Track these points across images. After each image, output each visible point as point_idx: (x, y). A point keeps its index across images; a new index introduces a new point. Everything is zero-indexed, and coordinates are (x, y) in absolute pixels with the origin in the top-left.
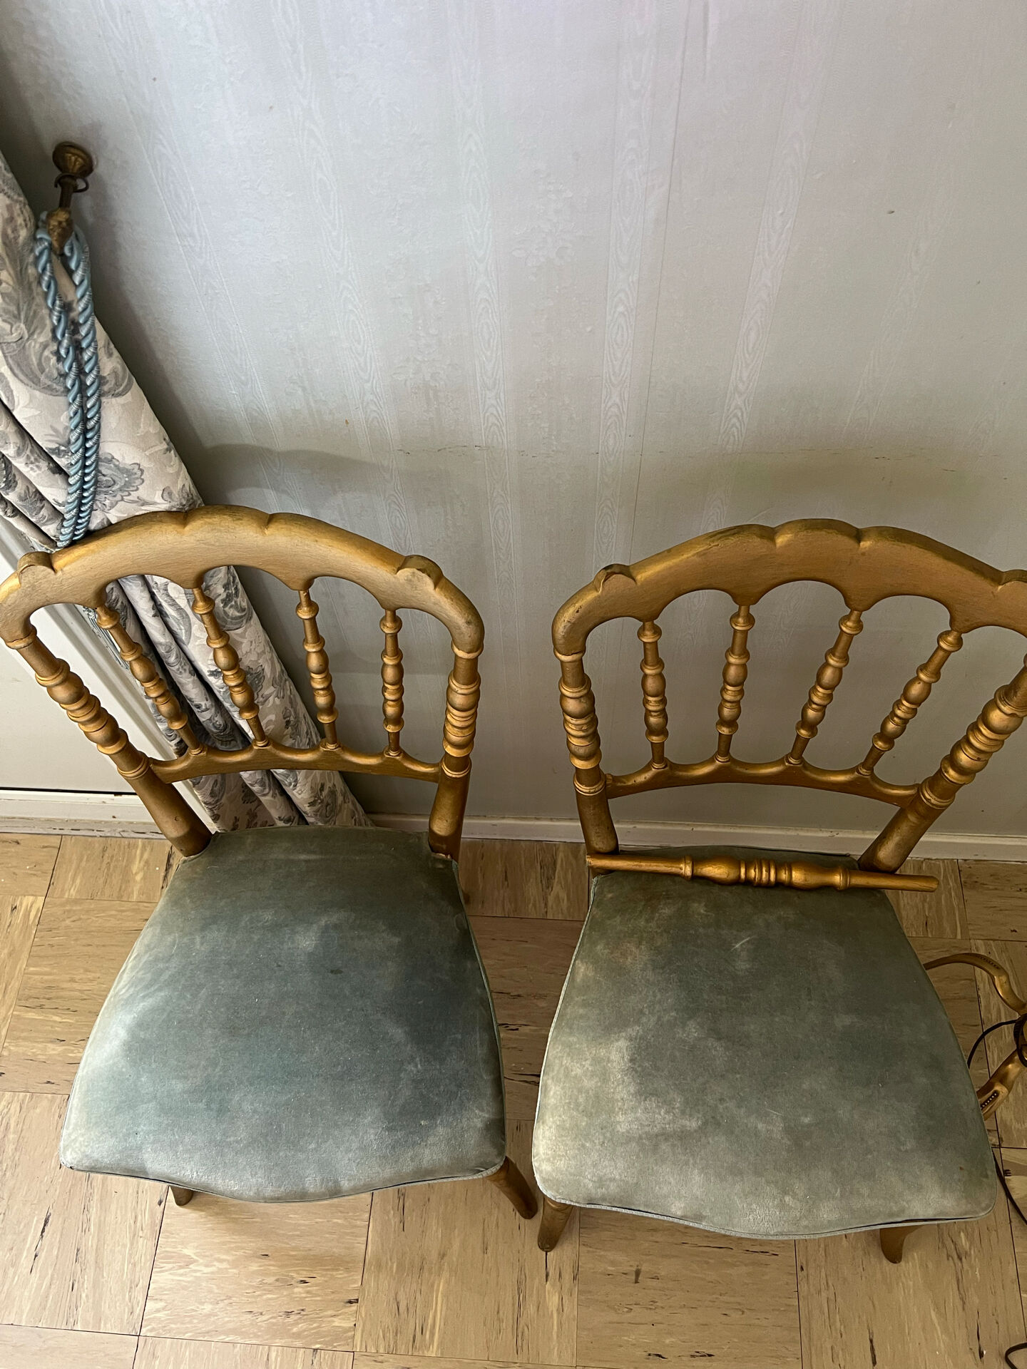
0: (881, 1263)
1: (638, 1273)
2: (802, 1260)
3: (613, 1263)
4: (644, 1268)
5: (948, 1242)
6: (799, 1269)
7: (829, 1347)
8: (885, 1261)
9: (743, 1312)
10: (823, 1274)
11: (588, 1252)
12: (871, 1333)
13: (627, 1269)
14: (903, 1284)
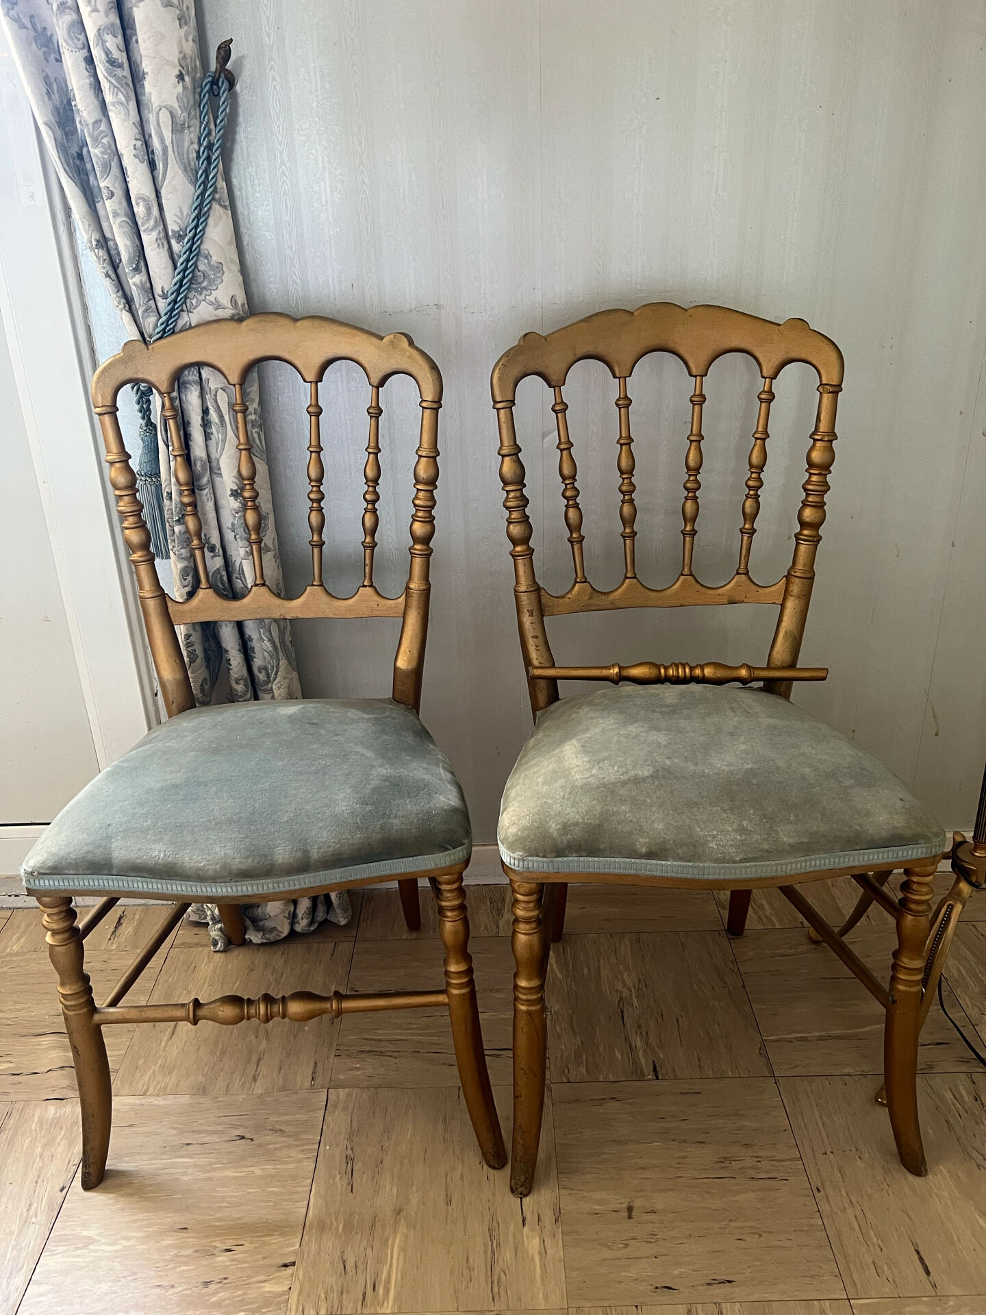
0: (906, 1179)
1: (630, 1209)
2: (815, 1181)
3: (598, 1202)
4: (637, 1203)
5: (975, 1154)
6: (815, 1191)
7: (870, 1261)
8: (910, 1177)
9: (760, 1236)
10: (844, 1193)
11: (570, 1194)
12: (915, 1245)
13: (617, 1207)
14: (936, 1194)
